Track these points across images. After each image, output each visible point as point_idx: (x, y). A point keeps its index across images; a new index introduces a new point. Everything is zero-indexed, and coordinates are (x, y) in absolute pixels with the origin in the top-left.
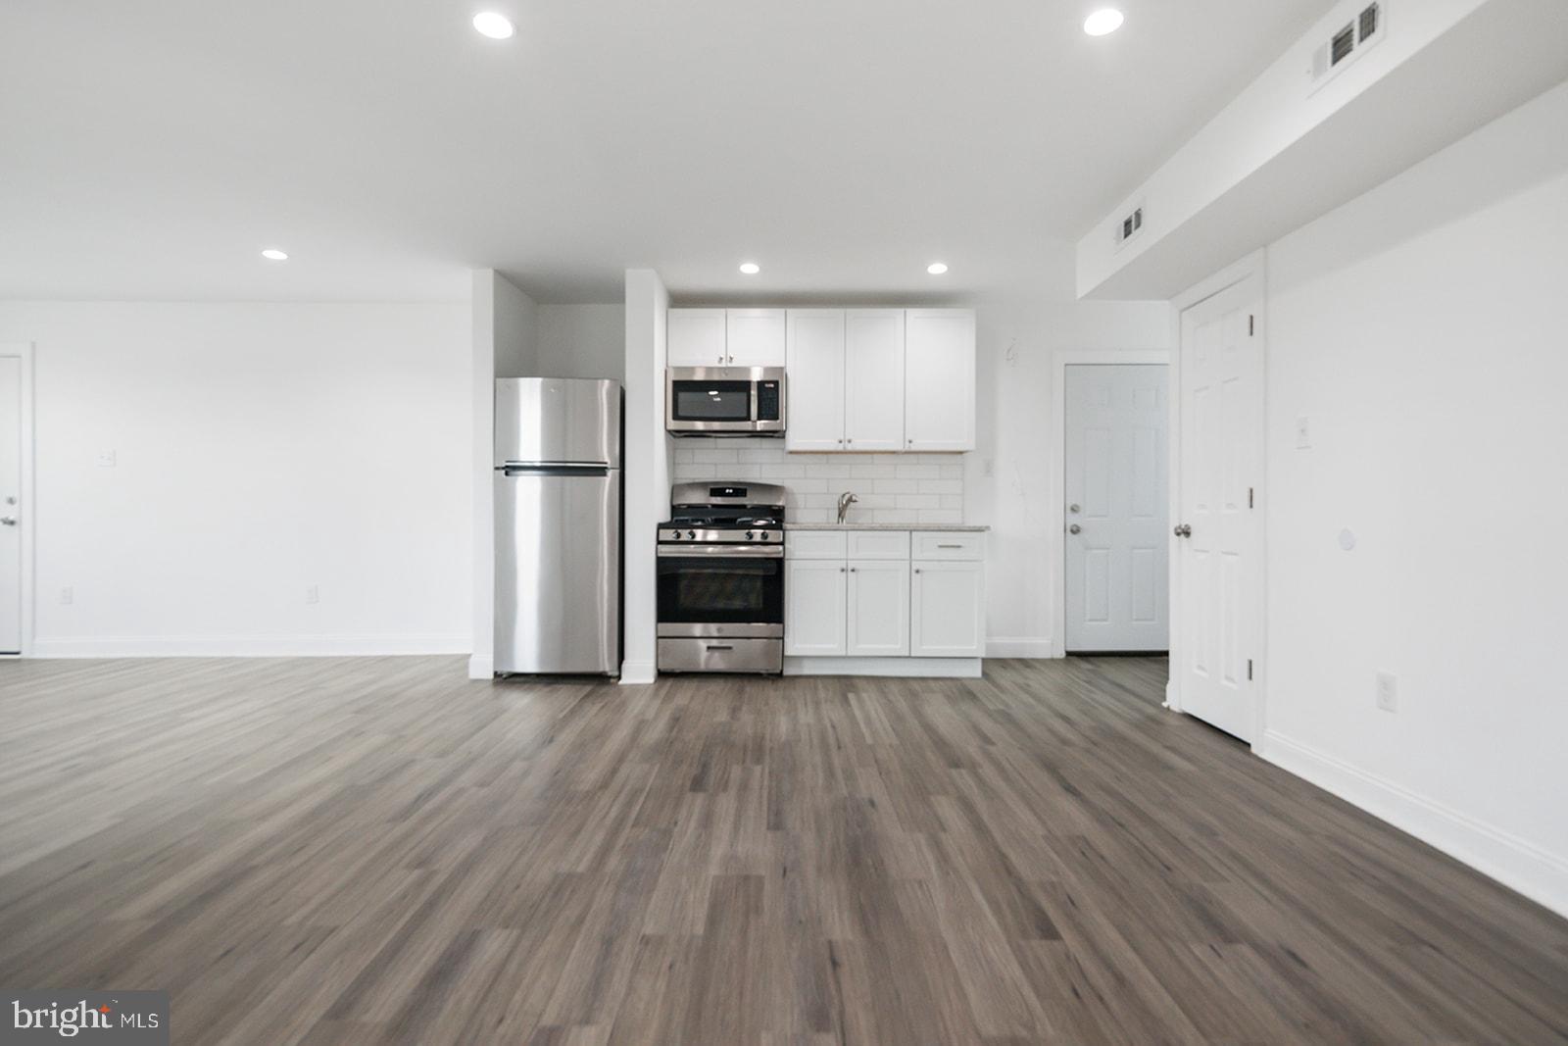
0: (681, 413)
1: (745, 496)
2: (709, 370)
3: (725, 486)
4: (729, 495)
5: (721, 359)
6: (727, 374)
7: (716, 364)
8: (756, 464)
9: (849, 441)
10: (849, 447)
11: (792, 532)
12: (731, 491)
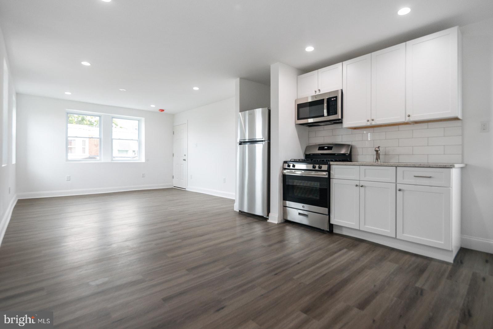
0: (301, 117)
1: (331, 150)
2: (313, 97)
3: (324, 146)
4: (326, 149)
5: (316, 91)
6: (316, 98)
7: (314, 94)
8: (340, 135)
9: (373, 120)
10: (374, 123)
11: (333, 166)
12: (327, 148)
